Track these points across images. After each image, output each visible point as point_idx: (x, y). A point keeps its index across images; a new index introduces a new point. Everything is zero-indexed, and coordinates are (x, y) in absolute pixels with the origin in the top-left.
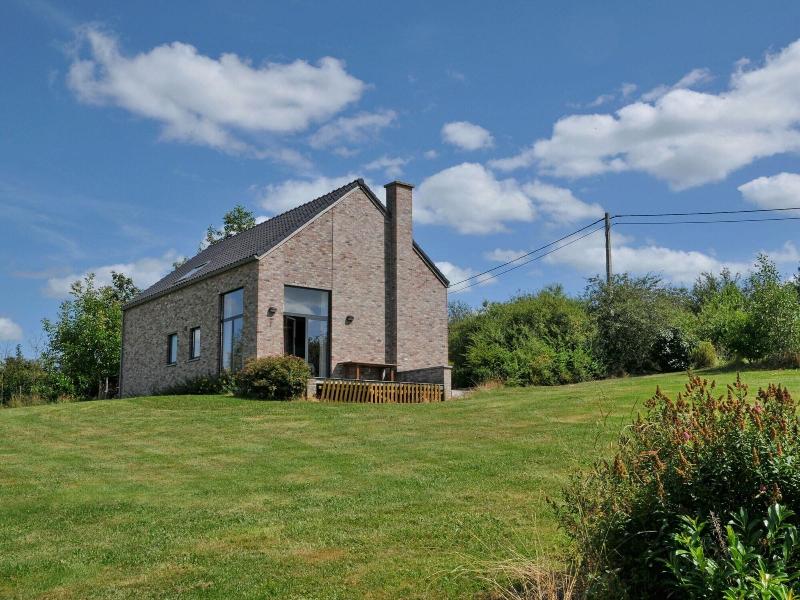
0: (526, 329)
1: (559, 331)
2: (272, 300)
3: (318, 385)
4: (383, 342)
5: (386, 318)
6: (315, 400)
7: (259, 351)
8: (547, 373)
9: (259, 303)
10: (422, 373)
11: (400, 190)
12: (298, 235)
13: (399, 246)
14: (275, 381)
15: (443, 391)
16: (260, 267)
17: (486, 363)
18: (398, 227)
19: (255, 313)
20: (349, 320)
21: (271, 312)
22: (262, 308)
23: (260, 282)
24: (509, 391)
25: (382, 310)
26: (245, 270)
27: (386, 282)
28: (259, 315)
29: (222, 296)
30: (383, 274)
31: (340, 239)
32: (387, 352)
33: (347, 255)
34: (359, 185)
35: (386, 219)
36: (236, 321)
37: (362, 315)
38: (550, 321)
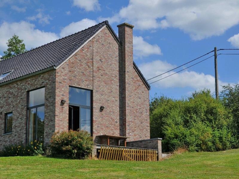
0: (194, 116)
1: (212, 118)
2: (63, 95)
3: (98, 149)
4: (118, 123)
5: (120, 108)
6: (96, 159)
7: (56, 128)
8: (210, 144)
9: (56, 97)
10: (143, 143)
11: (127, 29)
12: (76, 55)
13: (127, 64)
14: (75, 147)
15: (158, 154)
16: (57, 74)
17: (176, 137)
18: (126, 52)
19: (53, 104)
20: (102, 109)
21: (63, 103)
22: (58, 100)
23: (57, 84)
24: (192, 154)
25: (118, 103)
26: (46, 76)
27: (120, 86)
28: (56, 105)
29: (28, 92)
30: (118, 81)
31: (97, 58)
32: (120, 129)
33: (100, 68)
34: (106, 25)
35: (119, 46)
36: (38, 108)
37: (108, 106)
38: (206, 113)
